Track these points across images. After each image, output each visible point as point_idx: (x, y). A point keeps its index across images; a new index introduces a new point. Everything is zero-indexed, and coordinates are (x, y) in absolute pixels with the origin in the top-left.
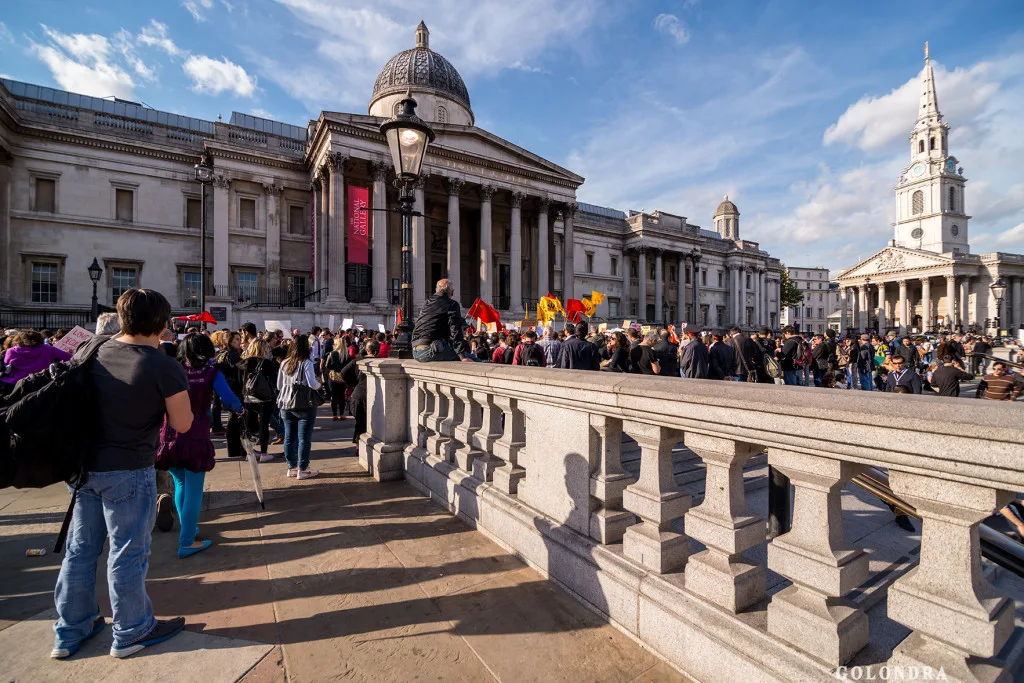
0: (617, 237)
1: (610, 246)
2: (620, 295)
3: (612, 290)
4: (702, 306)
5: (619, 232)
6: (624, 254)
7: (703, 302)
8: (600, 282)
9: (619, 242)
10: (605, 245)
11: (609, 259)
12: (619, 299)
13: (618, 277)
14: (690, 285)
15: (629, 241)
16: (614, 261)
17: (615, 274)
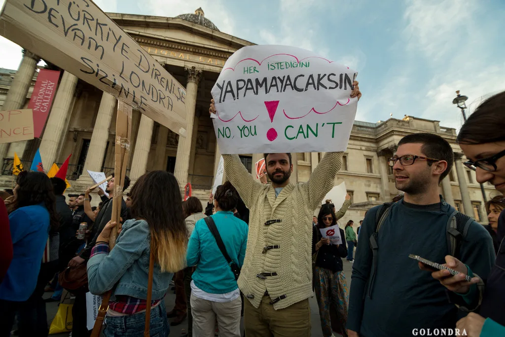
0: (369, 140)
1: (363, 148)
2: (378, 191)
3: (369, 186)
4: (472, 202)
5: (371, 137)
6: (379, 155)
7: (473, 199)
8: (357, 179)
9: (373, 145)
10: (359, 147)
11: (364, 160)
12: (378, 194)
13: (375, 173)
14: (456, 183)
15: (382, 143)
16: (369, 161)
17: (371, 172)
